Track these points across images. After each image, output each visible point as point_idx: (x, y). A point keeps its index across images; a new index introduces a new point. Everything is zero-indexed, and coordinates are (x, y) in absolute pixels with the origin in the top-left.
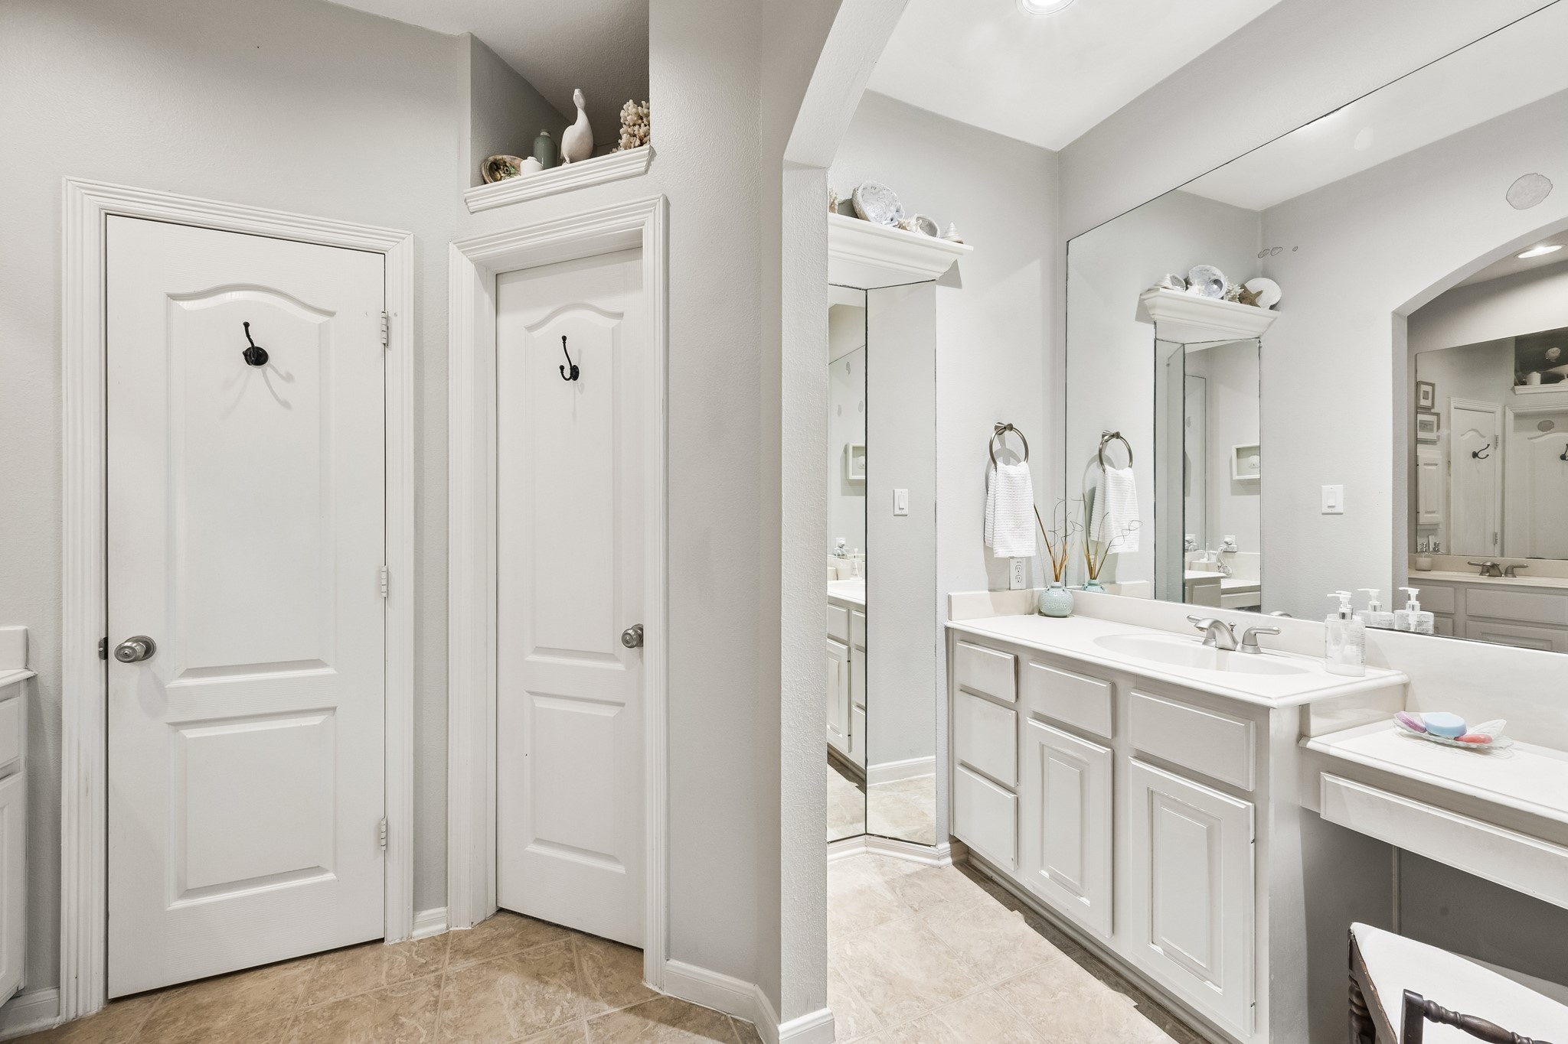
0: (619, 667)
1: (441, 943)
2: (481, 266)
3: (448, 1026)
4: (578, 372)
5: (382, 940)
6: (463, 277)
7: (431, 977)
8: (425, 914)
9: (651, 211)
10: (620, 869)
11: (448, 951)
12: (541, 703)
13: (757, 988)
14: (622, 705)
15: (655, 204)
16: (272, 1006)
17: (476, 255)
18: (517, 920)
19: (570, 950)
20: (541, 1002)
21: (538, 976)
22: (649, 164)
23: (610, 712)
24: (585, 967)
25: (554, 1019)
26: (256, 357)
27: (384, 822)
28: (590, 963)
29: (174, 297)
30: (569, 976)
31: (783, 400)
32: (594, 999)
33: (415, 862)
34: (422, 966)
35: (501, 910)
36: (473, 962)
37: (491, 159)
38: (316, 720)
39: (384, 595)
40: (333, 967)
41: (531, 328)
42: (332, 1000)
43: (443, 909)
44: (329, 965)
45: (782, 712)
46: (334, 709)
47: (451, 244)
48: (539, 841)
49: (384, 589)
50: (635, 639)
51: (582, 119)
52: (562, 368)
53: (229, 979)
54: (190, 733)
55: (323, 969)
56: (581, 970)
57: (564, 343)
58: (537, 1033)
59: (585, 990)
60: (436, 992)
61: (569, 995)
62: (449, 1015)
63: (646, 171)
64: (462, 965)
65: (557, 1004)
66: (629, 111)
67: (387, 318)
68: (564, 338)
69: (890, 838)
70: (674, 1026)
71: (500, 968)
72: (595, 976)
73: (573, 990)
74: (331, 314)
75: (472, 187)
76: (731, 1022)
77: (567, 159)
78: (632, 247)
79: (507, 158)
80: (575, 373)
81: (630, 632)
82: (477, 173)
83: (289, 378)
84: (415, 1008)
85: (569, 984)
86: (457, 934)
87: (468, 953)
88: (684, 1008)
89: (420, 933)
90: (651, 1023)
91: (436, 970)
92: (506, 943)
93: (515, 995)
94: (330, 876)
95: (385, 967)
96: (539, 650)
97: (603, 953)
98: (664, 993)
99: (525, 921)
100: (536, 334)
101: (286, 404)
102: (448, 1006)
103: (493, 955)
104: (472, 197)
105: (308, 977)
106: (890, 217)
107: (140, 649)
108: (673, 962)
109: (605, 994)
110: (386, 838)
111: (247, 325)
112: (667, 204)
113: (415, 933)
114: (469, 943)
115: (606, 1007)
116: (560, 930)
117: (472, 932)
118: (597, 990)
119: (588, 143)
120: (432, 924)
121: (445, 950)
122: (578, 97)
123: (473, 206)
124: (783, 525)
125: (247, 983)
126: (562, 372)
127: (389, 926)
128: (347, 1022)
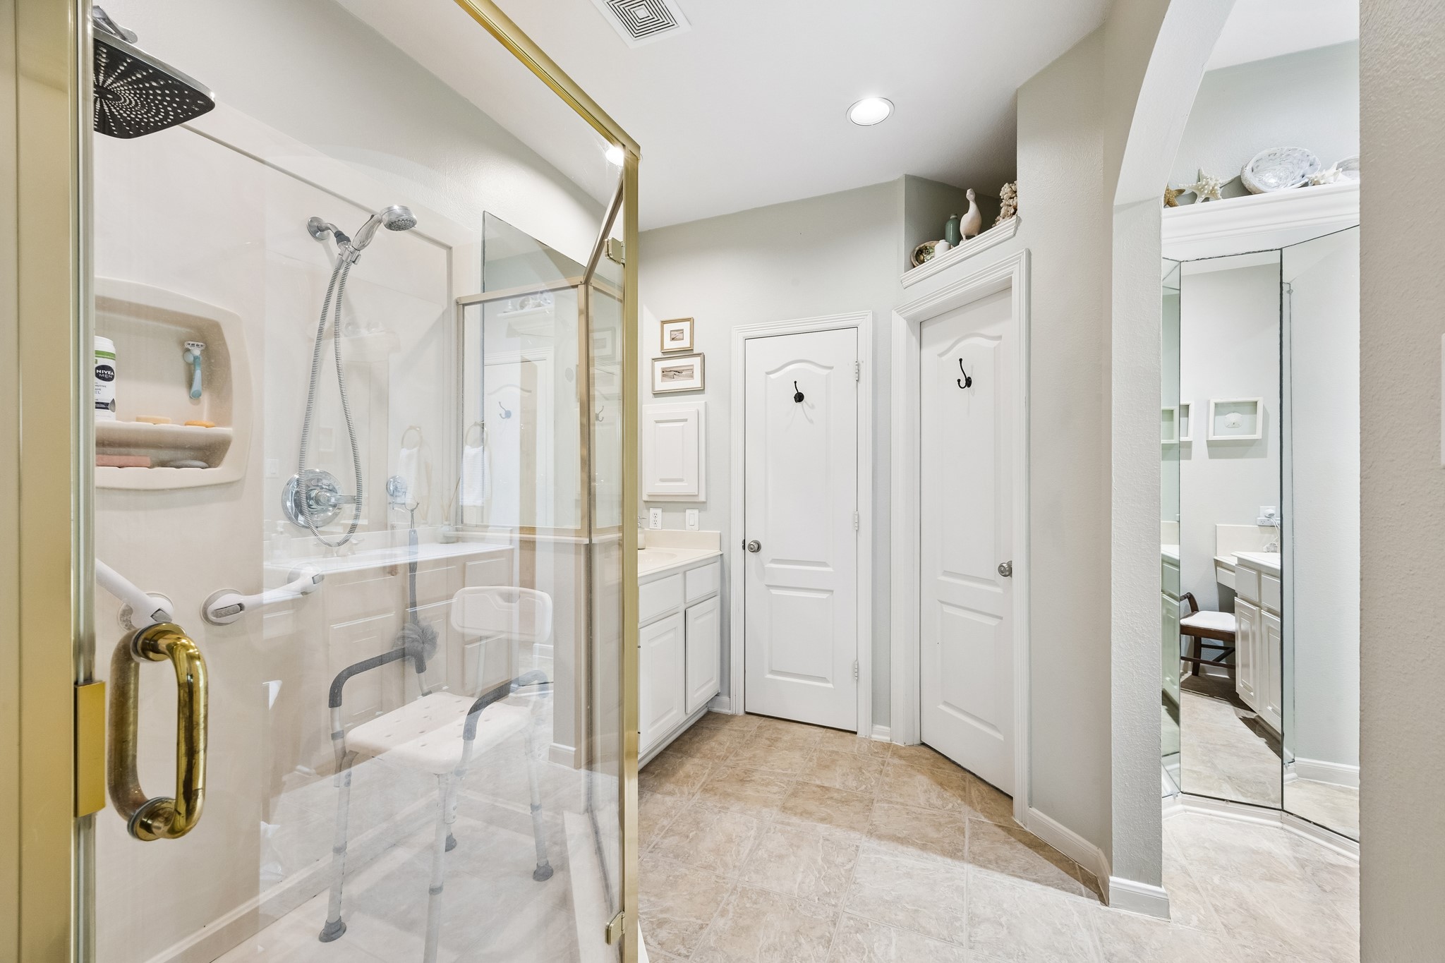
0: (999, 590)
1: (887, 747)
2: (910, 321)
3: (887, 784)
4: (971, 382)
5: (856, 733)
6: (900, 328)
7: (880, 760)
8: (878, 727)
9: (1017, 263)
10: (1001, 737)
11: (890, 752)
12: (947, 609)
13: (1100, 852)
14: (1001, 618)
15: (1020, 257)
16: (805, 740)
17: (907, 314)
18: (933, 753)
19: (965, 781)
20: (940, 796)
21: (941, 784)
22: (1016, 228)
23: (993, 622)
24: (973, 794)
25: (947, 808)
26: (799, 398)
27: (856, 663)
28: (977, 792)
29: (768, 373)
30: (962, 793)
31: (1113, 392)
32: (975, 810)
33: (873, 694)
34: (875, 753)
35: (923, 744)
36: (903, 762)
37: (917, 249)
38: (824, 596)
39: (857, 529)
40: (832, 735)
41: (941, 355)
42: (831, 749)
43: (888, 728)
44: (830, 733)
45: (1112, 635)
46: (832, 591)
47: (893, 311)
48: (946, 703)
49: (856, 525)
50: (1006, 571)
51: (973, 207)
52: (959, 381)
53: (788, 722)
54: (774, 592)
55: (828, 734)
56: (970, 793)
57: (961, 363)
58: (936, 809)
59: (971, 804)
60: (882, 767)
61: (959, 801)
62: (887, 779)
63: (1014, 235)
64: (896, 761)
65: (952, 802)
66: (1005, 191)
67: (858, 365)
68: (961, 360)
69: (1315, 824)
70: (1030, 848)
71: (918, 771)
72: (979, 799)
73: (962, 800)
74: (831, 368)
75: (905, 272)
76: (1077, 867)
77: (964, 237)
78: (1005, 288)
79: (927, 244)
80: (969, 382)
81: (1004, 565)
82: (908, 261)
83: (812, 407)
84: (870, 769)
85: (960, 796)
86: (895, 746)
87: (901, 757)
88: (1040, 843)
89: (875, 737)
90: (1013, 839)
91: (883, 758)
92: (924, 761)
93: (925, 787)
94: (830, 685)
95: (857, 746)
96: (946, 573)
97: (987, 791)
98: (1027, 829)
99: (937, 755)
100: (944, 358)
101: (811, 421)
102: (887, 775)
103: (915, 764)
104: (904, 279)
105: (821, 735)
106: (1301, 174)
107: (756, 546)
108: (1033, 809)
109: (983, 811)
110: (858, 669)
111: (795, 382)
112: (1029, 254)
113: (873, 736)
114: (902, 752)
115: (983, 817)
116: (959, 768)
117: (905, 748)
118: (979, 808)
119: (978, 222)
120: (881, 734)
121: (888, 751)
122: (970, 195)
123: (906, 284)
124: (1113, 489)
125: (795, 726)
126: (959, 384)
127: (859, 726)
128: (838, 761)
